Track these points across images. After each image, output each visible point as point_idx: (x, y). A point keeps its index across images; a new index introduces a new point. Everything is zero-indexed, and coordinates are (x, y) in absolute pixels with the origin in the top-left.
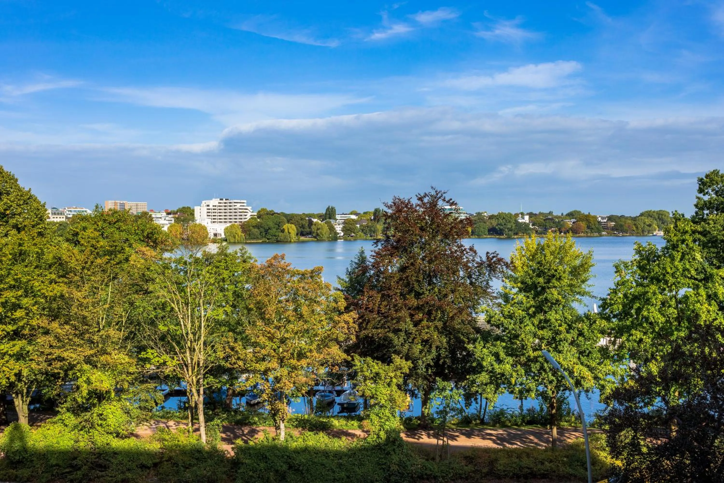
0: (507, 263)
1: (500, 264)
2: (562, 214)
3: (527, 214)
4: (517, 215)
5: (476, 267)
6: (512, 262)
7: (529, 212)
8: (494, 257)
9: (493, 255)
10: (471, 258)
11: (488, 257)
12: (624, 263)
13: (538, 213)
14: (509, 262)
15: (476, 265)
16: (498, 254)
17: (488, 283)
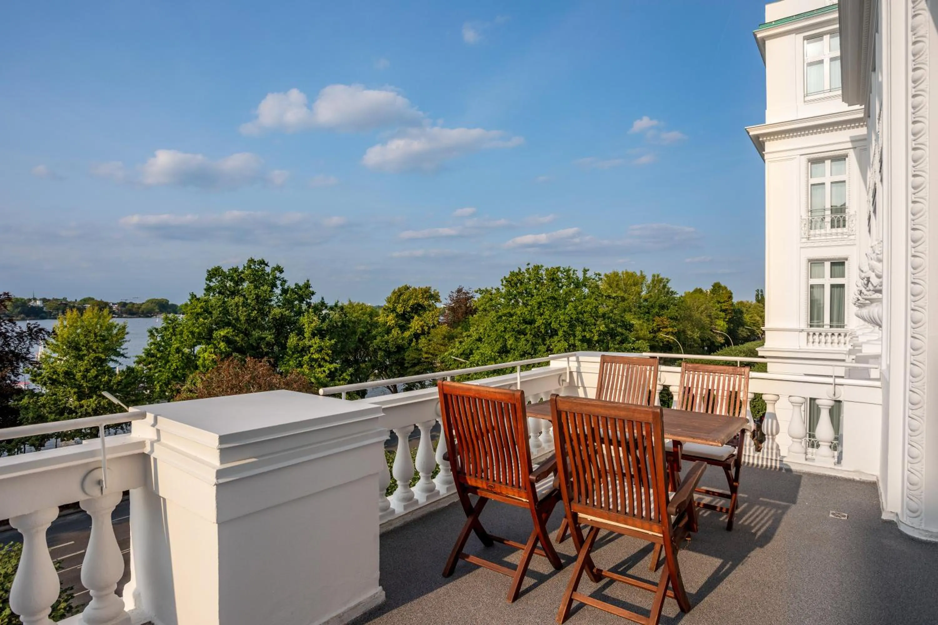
0: (49, 332)
1: (41, 333)
2: (76, 300)
3: (40, 300)
4: (30, 300)
5: (15, 337)
6: (54, 332)
7: (42, 297)
8: (35, 327)
9: (33, 326)
10: (11, 328)
11: (29, 328)
12: (155, 328)
13: (51, 298)
14: (51, 331)
15: (15, 335)
16: (39, 325)
17: (28, 350)
